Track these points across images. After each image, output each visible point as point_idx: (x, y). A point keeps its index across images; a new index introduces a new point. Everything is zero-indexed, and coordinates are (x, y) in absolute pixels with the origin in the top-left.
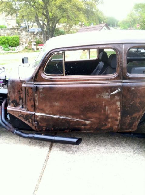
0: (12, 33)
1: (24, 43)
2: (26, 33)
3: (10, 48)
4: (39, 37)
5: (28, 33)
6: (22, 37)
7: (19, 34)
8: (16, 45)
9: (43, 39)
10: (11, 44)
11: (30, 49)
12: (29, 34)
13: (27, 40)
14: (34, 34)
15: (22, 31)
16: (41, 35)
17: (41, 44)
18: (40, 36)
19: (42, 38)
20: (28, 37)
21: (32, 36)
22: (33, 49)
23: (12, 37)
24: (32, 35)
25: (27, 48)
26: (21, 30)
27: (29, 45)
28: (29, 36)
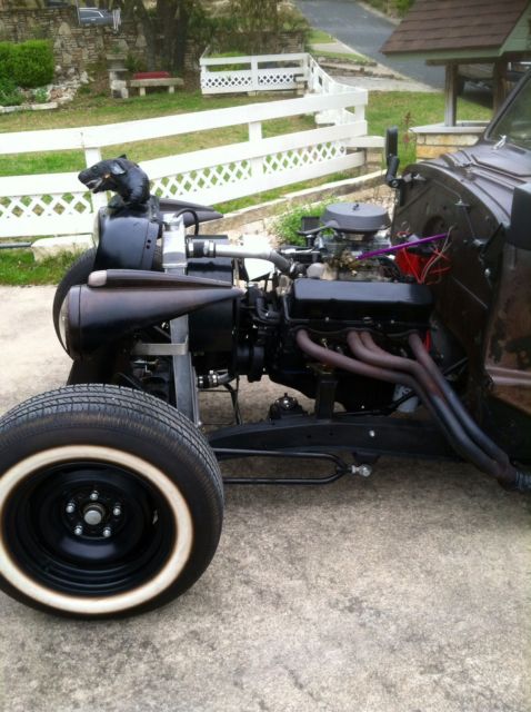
0: (15, 31)
1: (72, 70)
2: (74, 30)
3: (22, 92)
4: (128, 43)
5: (80, 30)
6: (58, 44)
7: (45, 33)
8: (45, 78)
9: (142, 51)
10: (24, 77)
11: (103, 95)
12: (87, 33)
13: (81, 56)
14: (104, 32)
15: (55, 21)
16: (136, 34)
17: (141, 71)
18: (131, 38)
19: (138, 48)
20: (81, 44)
21: (100, 42)
22: (115, 91)
23: (23, 48)
24: (97, 35)
25: (88, 92)
26: (52, 17)
27: (92, 80)
28: (86, 40)
